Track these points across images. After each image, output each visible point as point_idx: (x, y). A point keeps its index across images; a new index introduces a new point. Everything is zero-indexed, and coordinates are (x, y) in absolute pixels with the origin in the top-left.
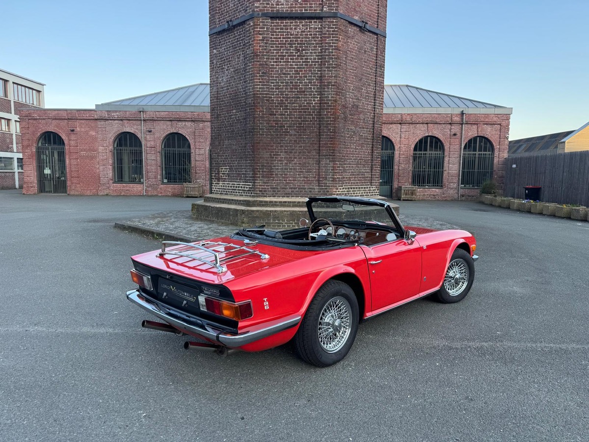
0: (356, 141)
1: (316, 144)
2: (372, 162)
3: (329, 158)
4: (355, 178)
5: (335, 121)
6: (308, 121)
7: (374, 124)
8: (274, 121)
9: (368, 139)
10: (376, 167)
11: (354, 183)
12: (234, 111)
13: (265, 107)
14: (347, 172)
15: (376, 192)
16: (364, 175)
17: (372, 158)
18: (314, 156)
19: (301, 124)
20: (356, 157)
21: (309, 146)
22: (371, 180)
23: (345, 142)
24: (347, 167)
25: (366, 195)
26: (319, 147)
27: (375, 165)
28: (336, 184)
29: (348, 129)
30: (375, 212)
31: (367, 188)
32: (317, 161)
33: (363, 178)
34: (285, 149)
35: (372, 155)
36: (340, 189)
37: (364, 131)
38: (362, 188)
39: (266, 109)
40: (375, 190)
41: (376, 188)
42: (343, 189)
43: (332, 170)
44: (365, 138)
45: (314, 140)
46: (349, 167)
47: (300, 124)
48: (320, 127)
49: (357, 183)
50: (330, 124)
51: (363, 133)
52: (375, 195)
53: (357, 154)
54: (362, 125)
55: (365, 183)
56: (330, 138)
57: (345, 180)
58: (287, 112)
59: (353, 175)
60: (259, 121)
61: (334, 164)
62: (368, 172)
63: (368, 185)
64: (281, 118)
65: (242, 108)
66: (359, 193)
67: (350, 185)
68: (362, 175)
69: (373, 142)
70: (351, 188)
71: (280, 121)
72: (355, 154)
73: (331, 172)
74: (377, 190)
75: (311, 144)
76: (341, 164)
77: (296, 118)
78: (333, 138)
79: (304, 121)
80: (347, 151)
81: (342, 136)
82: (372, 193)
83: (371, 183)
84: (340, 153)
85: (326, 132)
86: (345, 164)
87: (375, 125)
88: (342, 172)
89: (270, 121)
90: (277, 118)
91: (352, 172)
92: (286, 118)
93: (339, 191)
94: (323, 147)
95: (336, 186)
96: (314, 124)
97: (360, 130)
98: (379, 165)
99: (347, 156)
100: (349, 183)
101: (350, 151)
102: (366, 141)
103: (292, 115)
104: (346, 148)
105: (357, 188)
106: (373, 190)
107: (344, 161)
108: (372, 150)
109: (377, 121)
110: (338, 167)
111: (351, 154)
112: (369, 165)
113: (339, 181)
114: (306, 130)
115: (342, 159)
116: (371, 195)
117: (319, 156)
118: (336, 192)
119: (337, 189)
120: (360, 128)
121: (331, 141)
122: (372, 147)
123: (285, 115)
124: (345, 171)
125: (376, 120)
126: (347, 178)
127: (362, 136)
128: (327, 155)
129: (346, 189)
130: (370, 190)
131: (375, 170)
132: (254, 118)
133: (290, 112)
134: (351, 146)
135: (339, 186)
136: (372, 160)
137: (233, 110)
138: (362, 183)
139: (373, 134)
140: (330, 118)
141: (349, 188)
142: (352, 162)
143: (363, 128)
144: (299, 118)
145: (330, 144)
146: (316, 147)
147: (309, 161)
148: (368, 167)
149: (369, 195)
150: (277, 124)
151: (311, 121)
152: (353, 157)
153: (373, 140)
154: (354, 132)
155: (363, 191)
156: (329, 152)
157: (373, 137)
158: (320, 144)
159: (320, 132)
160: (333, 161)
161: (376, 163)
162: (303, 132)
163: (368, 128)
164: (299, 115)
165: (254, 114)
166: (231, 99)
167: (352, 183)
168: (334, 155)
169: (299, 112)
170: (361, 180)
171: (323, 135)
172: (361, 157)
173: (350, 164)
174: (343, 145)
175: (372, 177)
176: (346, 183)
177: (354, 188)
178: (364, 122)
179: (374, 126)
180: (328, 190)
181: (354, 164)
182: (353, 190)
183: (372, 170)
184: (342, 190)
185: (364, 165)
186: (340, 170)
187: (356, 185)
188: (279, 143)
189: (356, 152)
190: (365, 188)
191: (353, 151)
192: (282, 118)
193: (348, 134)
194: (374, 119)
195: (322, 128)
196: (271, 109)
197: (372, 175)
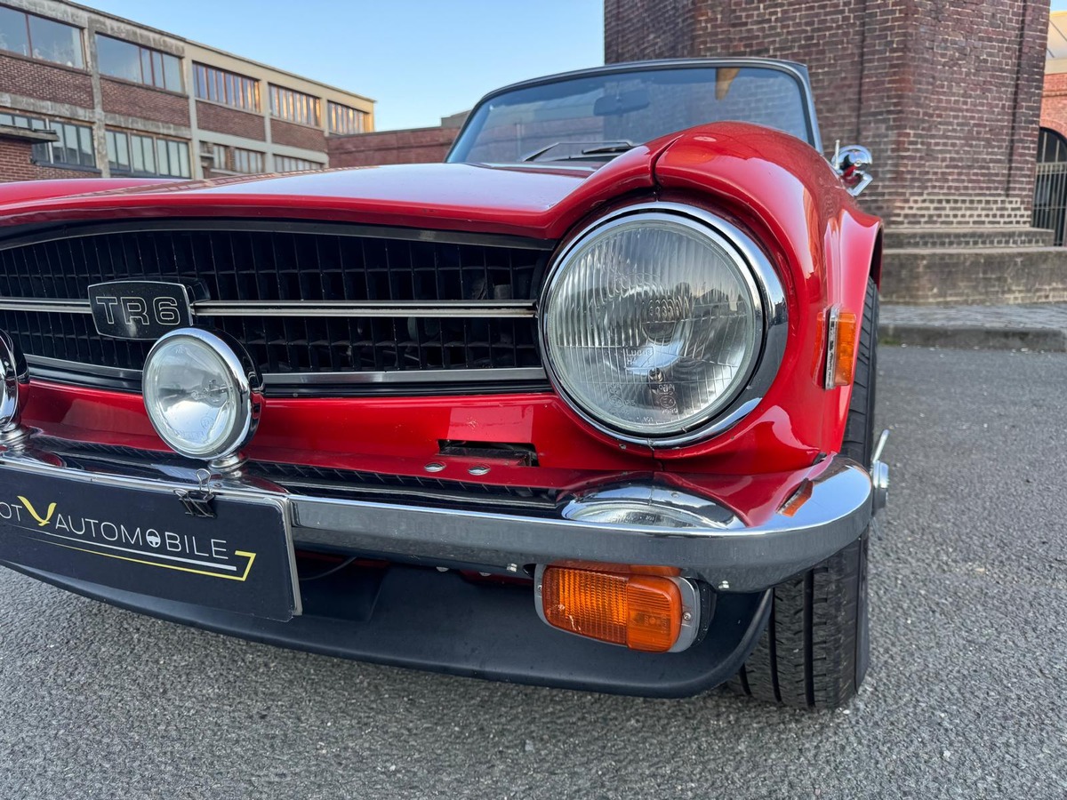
0: (968, 74)
1: (850, 86)
2: (1013, 135)
3: (884, 121)
4: (960, 174)
5: (906, 18)
6: (830, 28)
7: (1022, 29)
8: (741, 39)
9: (1002, 70)
10: (1024, 148)
11: (957, 188)
12: (652, 36)
13: (720, 9)
14: (936, 159)
15: (1022, 216)
16: (988, 168)
17: (1014, 121)
18: (844, 117)
19: (811, 38)
20: (964, 117)
21: (832, 95)
22: (1009, 182)
23: (934, 77)
24: (937, 144)
25: (990, 222)
26: (860, 93)
27: (1021, 141)
28: (903, 187)
29: (945, 41)
30: (1019, 260)
31: (996, 202)
32: (851, 131)
33: (983, 175)
34: (767, 107)
35: (1014, 114)
36: (916, 202)
37: (992, 47)
38: (980, 202)
39: (722, 12)
40: (1019, 209)
41: (1022, 203)
42: (924, 201)
43: (893, 150)
44: (994, 69)
45: (845, 78)
46: (945, 144)
47: (808, 38)
48: (863, 40)
49: (966, 188)
50: (892, 28)
51: (990, 55)
52: (1018, 222)
53: (967, 110)
54: (986, 32)
55: (989, 188)
56: (892, 66)
57: (930, 180)
58: (776, 13)
59: (956, 167)
60: (705, 43)
61: (899, 135)
62: (999, 161)
63: (999, 195)
64: (758, 30)
65: (667, 24)
66: (971, 216)
67: (944, 194)
68: (982, 168)
69: (1018, 79)
70: (948, 201)
71: (758, 37)
72: (962, 110)
73: (889, 158)
74: (1026, 209)
75: (837, 87)
76: (920, 136)
77: (799, 24)
78: (898, 67)
79: (819, 30)
80: (940, 101)
81: (925, 60)
82: (1009, 216)
83: (1008, 189)
84: (918, 105)
85: (880, 52)
86: (933, 137)
87: (1026, 32)
88: (921, 158)
89: (731, 40)
90: (749, 31)
91: (952, 159)
92: (774, 28)
93: (911, 208)
94: (869, 91)
95: (904, 194)
96: (846, 34)
97: (979, 44)
98: (1033, 142)
99: (940, 116)
100: (941, 188)
101: (948, 102)
102: (998, 77)
103: (788, 19)
104: (938, 93)
105: (964, 201)
106: (1013, 209)
107: (929, 129)
108: (1015, 100)
109: (1032, 21)
110: (911, 143)
111: (952, 110)
112: (1004, 140)
113: (913, 180)
114: (823, 52)
115: (923, 121)
116: (1005, 223)
117: (859, 116)
118: (902, 208)
119: (907, 201)
120: (981, 39)
121: (895, 74)
122: (1016, 93)
123: (769, 21)
124: (930, 155)
125: (1028, 18)
126: (936, 173)
127: (985, 61)
128: (881, 113)
129: (932, 201)
130: (1004, 209)
131: (1022, 155)
132: (693, 38)
133: (784, 12)
134: (950, 87)
135: (913, 194)
136: (1013, 128)
137: (648, 35)
138: (981, 188)
139: (1019, 57)
140: (893, 12)
141: (940, 201)
142: (954, 130)
143: (990, 40)
144: (807, 24)
145: (890, 82)
146: (851, 94)
147: (830, 132)
148: (1000, 147)
149: (999, 223)
150: (750, 46)
151: (839, 27)
152: (956, 117)
153: (1018, 72)
154: (962, 50)
155: (983, 209)
156: (887, 105)
157: (1019, 65)
158: (861, 85)
159: (862, 55)
160: (898, 127)
161: (1025, 135)
162: (817, 60)
163: (1003, 41)
164: (807, 16)
165: (694, 30)
166: (646, 11)
167: (949, 188)
168: (900, 112)
169: (807, 9)
170: (978, 181)
171: (871, 61)
172: (981, 119)
173: (948, 137)
174: (928, 83)
175: (1009, 175)
176: (934, 187)
177: (956, 201)
178: (992, 25)
179: (1022, 36)
180: (880, 204)
181: (959, 138)
182: (952, 205)
183: (1011, 154)
184: (920, 205)
185: (988, 140)
186: (917, 150)
187: (961, 195)
188: (751, 95)
189: (965, 103)
190: (988, 202)
191: (956, 102)
192: (763, 29)
193: (943, 56)
194: (1024, 15)
195: (868, 41)
196: (734, 11)
197: (1010, 169)
